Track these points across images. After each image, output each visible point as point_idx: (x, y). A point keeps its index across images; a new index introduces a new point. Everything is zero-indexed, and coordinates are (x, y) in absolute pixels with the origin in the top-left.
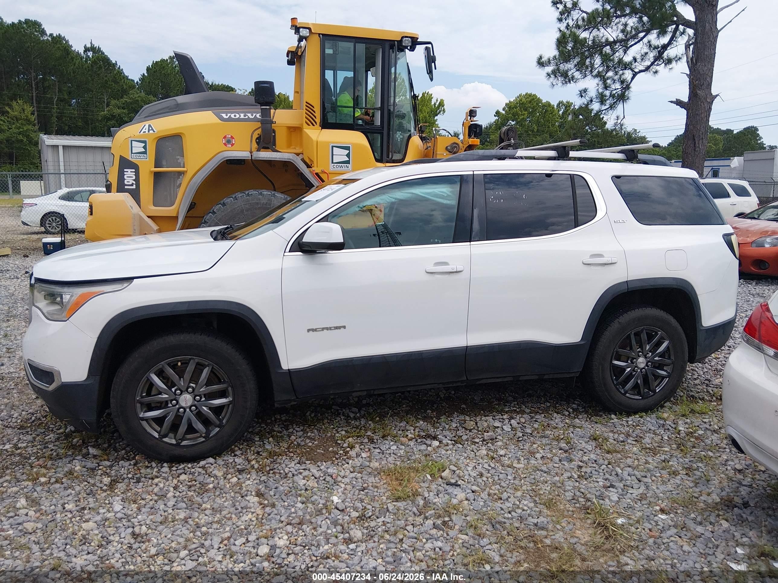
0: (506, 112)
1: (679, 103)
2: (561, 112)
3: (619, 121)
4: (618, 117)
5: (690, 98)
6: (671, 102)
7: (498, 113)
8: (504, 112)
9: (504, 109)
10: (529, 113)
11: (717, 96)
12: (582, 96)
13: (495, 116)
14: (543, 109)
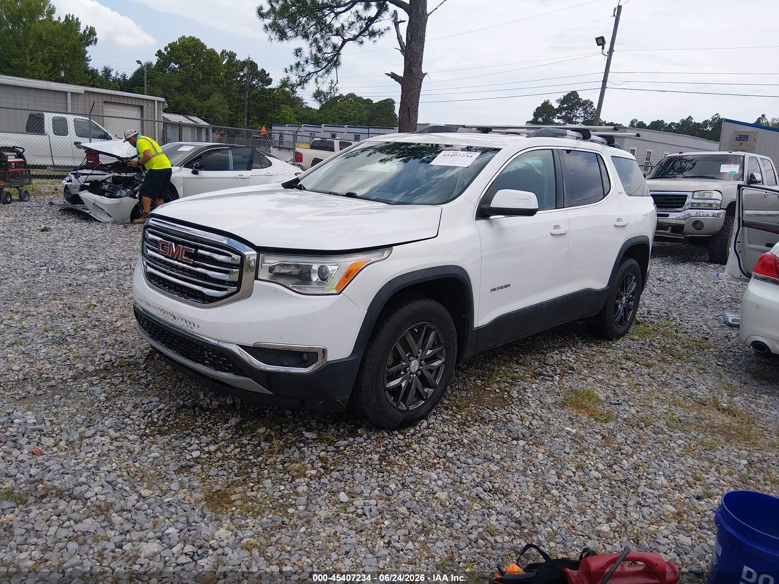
0: (168, 52)
1: (393, 76)
2: (224, 62)
3: (333, 85)
4: (332, 81)
5: (405, 74)
6: (387, 74)
7: (159, 53)
8: (166, 53)
9: (166, 49)
10: (193, 58)
11: (426, 74)
12: (297, 56)
13: (156, 55)
14: (208, 56)
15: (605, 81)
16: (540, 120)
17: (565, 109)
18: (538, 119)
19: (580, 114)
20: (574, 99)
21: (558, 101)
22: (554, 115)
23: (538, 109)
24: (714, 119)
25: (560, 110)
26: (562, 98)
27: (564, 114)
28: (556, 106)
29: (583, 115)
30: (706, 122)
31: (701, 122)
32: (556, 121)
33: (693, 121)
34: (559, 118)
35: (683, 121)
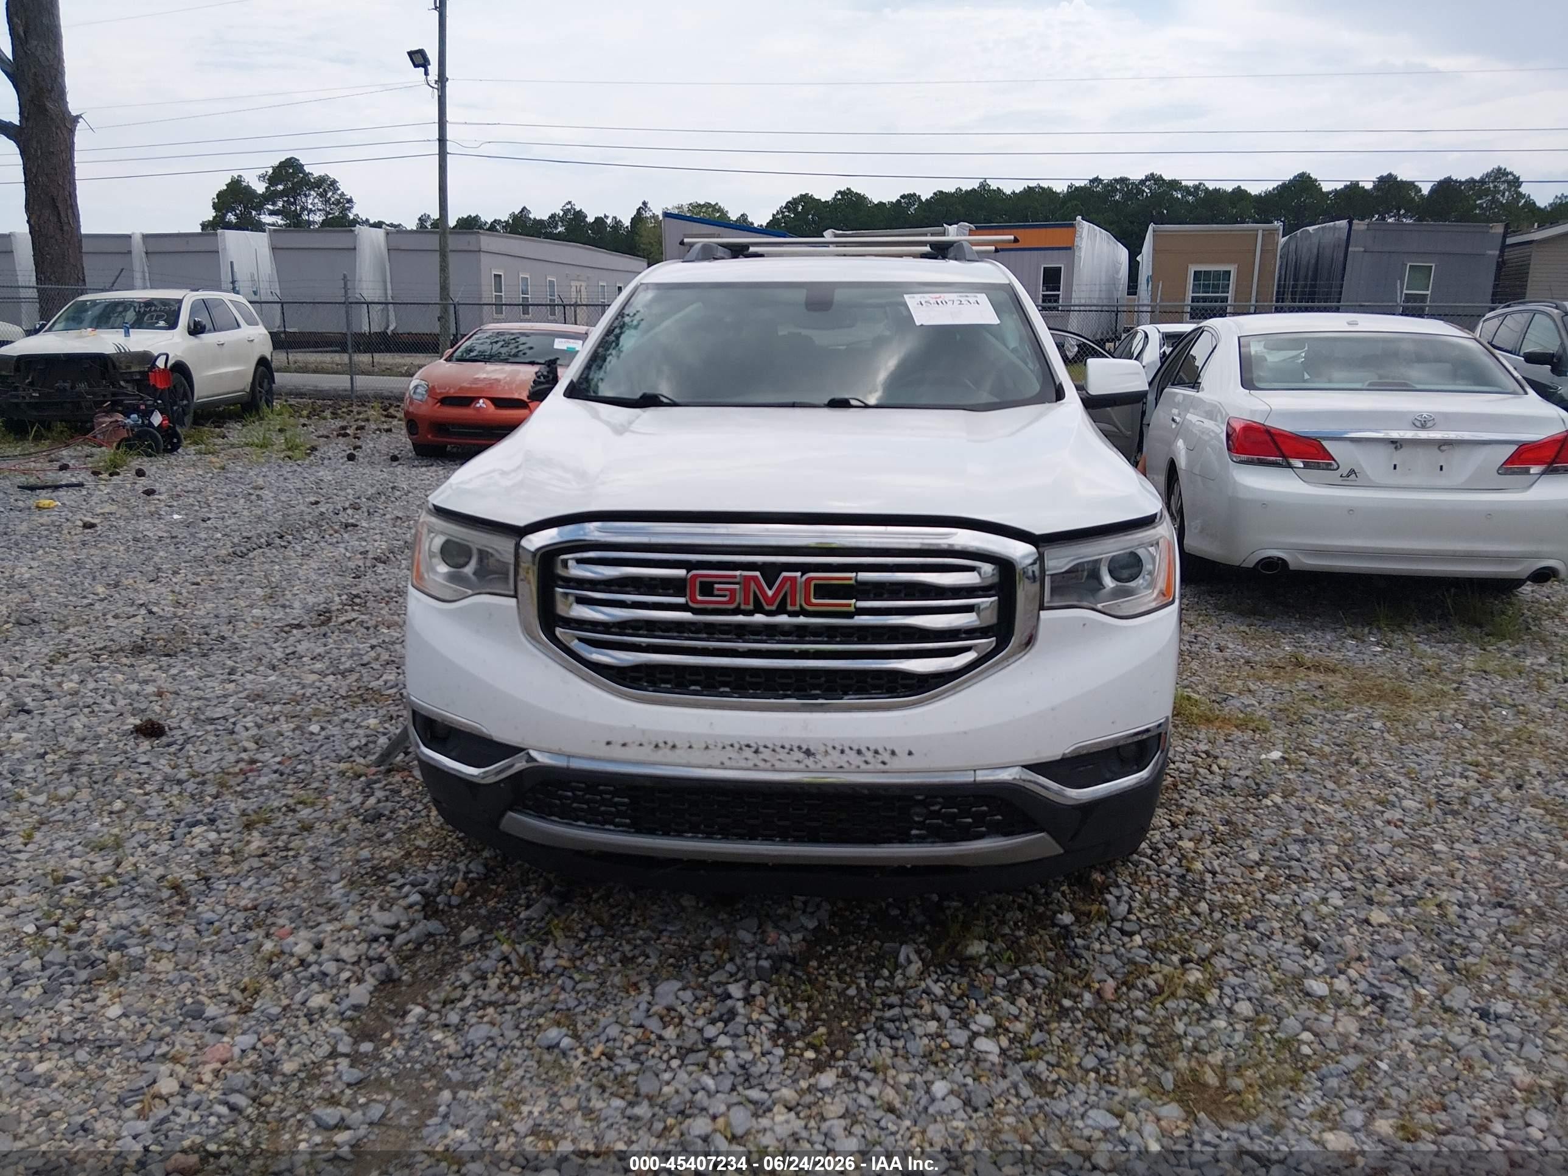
11: (79, 117)
15: (442, 140)
16: (231, 217)
17: (282, 194)
18: (225, 215)
19: (313, 204)
20: (294, 174)
21: (261, 177)
22: (259, 208)
23: (220, 195)
24: (566, 212)
25: (270, 197)
26: (270, 171)
27: (280, 204)
28: (260, 188)
29: (320, 206)
30: (553, 216)
31: (545, 217)
32: (266, 219)
33: (532, 216)
34: (272, 213)
35: (515, 217)
